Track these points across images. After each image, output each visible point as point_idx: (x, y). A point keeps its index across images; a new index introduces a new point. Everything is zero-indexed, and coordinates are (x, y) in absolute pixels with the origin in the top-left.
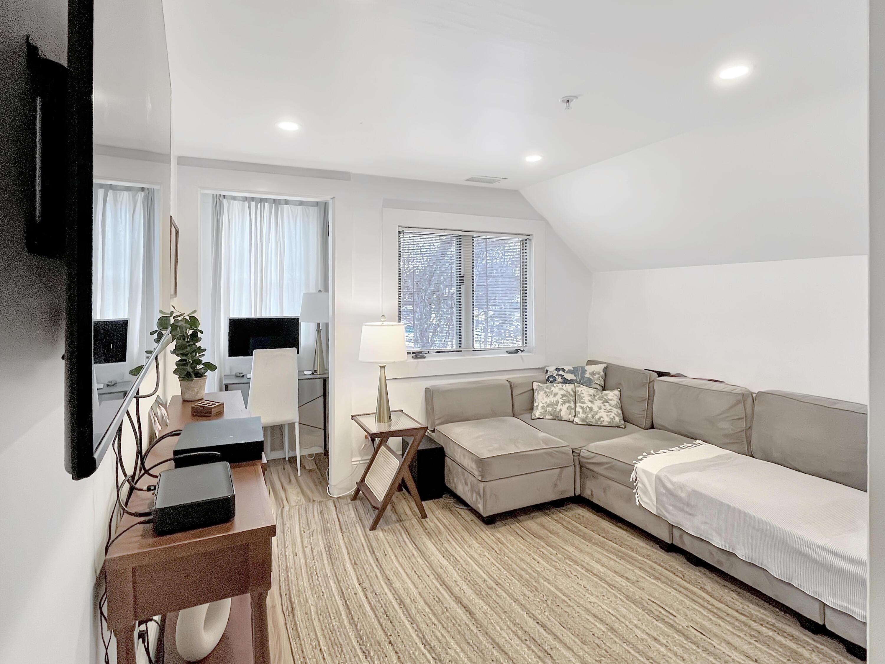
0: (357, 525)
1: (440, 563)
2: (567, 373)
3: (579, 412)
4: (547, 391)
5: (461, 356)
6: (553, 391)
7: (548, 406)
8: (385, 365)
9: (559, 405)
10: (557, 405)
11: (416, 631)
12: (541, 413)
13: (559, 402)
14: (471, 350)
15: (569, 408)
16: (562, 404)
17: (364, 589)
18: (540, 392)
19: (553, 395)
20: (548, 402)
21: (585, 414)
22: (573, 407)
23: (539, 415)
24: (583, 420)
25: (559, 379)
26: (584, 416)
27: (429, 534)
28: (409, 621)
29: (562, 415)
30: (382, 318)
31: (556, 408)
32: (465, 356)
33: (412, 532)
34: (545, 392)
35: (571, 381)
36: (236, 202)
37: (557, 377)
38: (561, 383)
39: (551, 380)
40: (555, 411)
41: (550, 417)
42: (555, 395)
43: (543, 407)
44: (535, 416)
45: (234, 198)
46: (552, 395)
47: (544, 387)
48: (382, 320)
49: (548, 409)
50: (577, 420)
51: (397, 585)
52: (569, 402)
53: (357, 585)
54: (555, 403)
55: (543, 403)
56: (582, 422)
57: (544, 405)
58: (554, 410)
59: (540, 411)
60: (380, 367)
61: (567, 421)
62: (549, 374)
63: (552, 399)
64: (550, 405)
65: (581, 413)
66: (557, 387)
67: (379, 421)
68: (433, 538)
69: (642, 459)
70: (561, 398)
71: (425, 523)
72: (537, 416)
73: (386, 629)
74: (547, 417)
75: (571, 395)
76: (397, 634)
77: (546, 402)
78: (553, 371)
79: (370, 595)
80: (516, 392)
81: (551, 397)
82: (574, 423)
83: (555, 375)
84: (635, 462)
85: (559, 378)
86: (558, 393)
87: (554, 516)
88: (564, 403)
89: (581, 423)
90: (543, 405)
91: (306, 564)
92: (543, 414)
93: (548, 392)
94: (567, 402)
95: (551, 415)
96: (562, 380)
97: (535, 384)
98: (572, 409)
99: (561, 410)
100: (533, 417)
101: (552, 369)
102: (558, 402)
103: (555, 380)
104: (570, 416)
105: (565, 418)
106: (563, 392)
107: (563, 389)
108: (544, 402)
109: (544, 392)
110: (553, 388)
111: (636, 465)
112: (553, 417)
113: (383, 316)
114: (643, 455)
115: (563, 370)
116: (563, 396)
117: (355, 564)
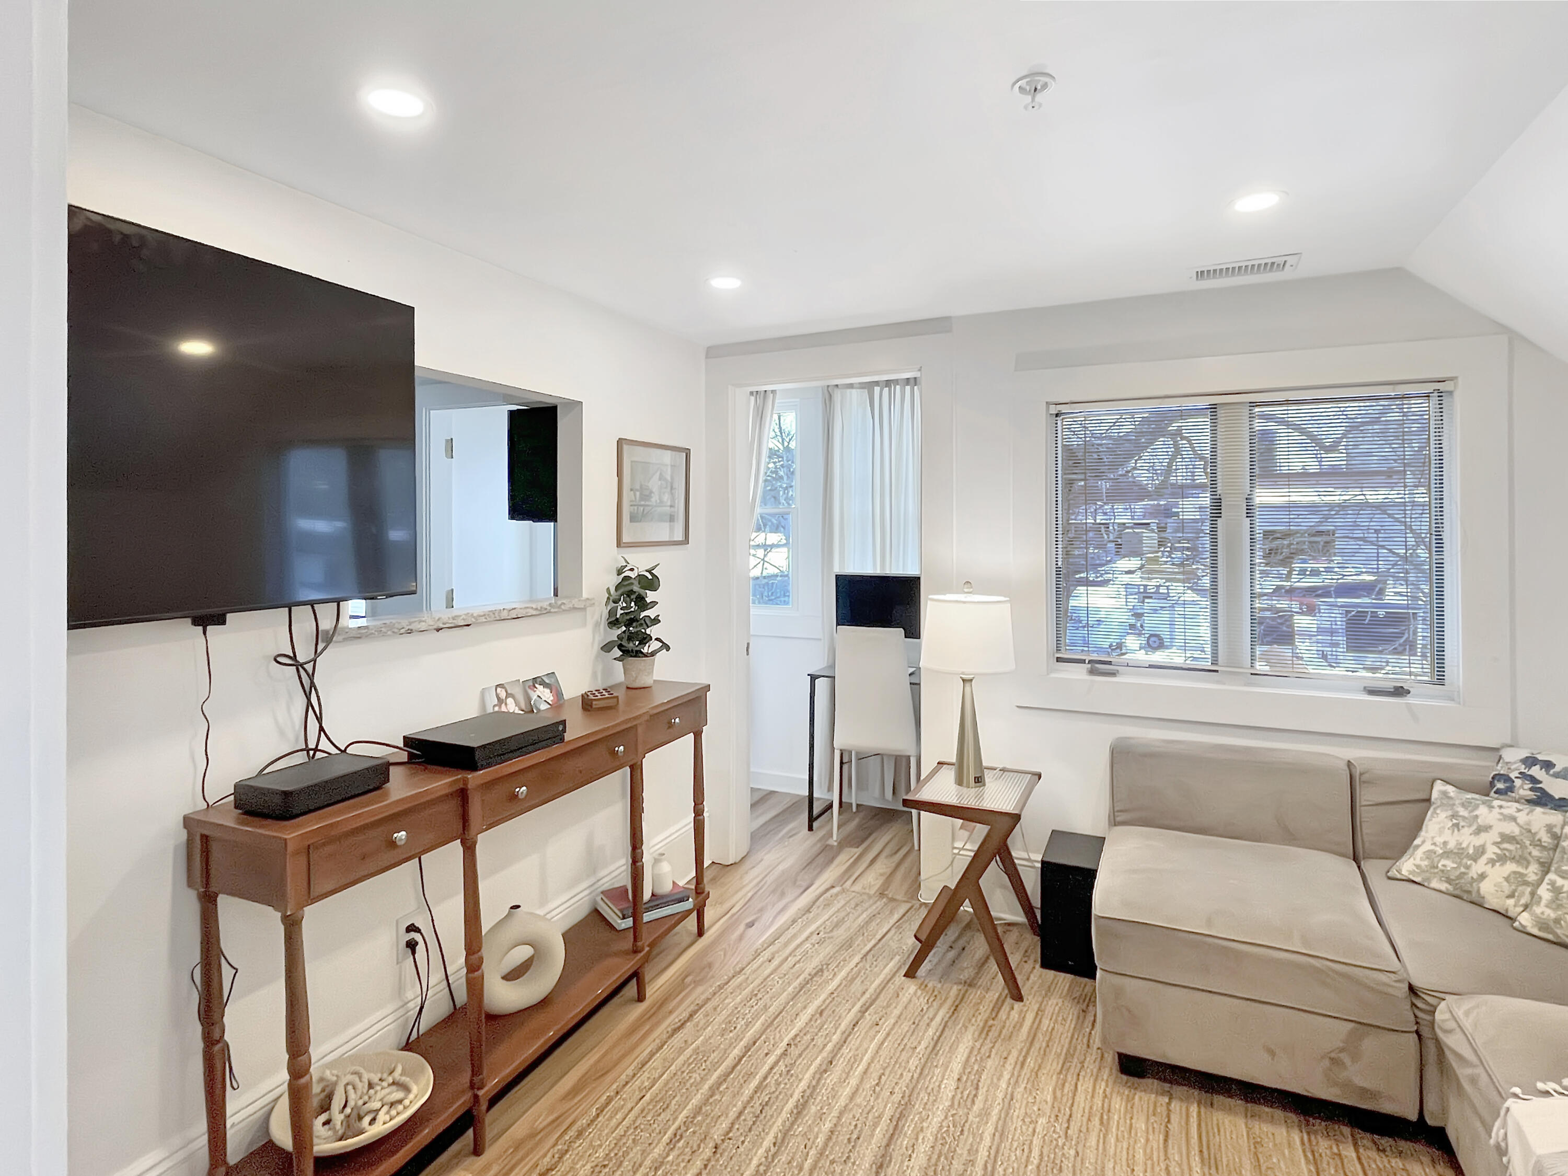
0: (898, 958)
1: (939, 1086)
2: (1557, 775)
3: (1540, 898)
4: (1463, 812)
5: (1218, 682)
6: (1477, 816)
7: (1447, 854)
8: (972, 676)
9: (1483, 860)
10: (1475, 861)
11: (766, 1158)
12: (1418, 866)
13: (1483, 853)
14: (1246, 673)
15: (1518, 879)
16: (1492, 862)
17: (785, 1054)
18: (1438, 811)
19: (1474, 827)
20: (1451, 845)
21: (1555, 910)
22: (1532, 878)
23: (1411, 872)
24: (1543, 925)
25: (1523, 790)
26: (1551, 914)
27: (986, 1030)
28: (776, 1138)
29: (1482, 892)
30: (966, 586)
31: (1468, 867)
32: (1224, 684)
33: (964, 1012)
34: (1454, 816)
35: (1562, 803)
36: (854, 391)
37: (1518, 783)
38: (1529, 801)
39: (1500, 785)
40: (1464, 873)
41: (1444, 886)
42: (1480, 830)
43: (1429, 854)
44: (1399, 871)
45: (851, 386)
46: (1470, 826)
47: (1457, 802)
48: (966, 590)
49: (1443, 862)
50: (1525, 919)
51: (831, 1079)
52: (1522, 860)
53: (786, 1041)
54: (1471, 851)
55: (1434, 844)
56: (1540, 930)
57: (1438, 849)
58: (1463, 870)
59: (1418, 862)
60: (964, 680)
61: (1498, 912)
62: (1501, 769)
63: (1467, 839)
64: (1459, 853)
65: (1543, 902)
66: (1497, 810)
67: (960, 781)
68: (985, 1039)
69: (1547, 1093)
70: (1495, 843)
71: (1006, 1007)
72: (1404, 872)
73: (737, 1126)
74: (1435, 884)
75: (1538, 844)
76: (740, 1143)
77: (1445, 843)
78: (1515, 763)
79: (781, 1067)
80: (1366, 796)
81: (1467, 831)
82: (1516, 924)
83: (1512, 776)
84: (1517, 1090)
85: (1522, 787)
86: (1490, 827)
87: (1324, 1145)
88: (1502, 859)
89: (1535, 931)
90: (1433, 847)
91: (765, 979)
92: (1423, 871)
93: (1464, 818)
94: (1513, 859)
95: (1449, 881)
96: (1531, 795)
97: (1439, 786)
98: (1526, 883)
99: (1483, 876)
100: (1393, 873)
101: (1514, 756)
102: (1480, 851)
103: (1511, 789)
104: (1511, 902)
105: (1493, 901)
106: (1511, 829)
107: (1514, 819)
108: (1439, 840)
109: (1450, 813)
110: (1482, 811)
111: (1510, 1102)
112: (1455, 889)
113: (968, 582)
114: (1560, 1084)
115: (1548, 765)
116: (1507, 838)
117: (821, 1014)
